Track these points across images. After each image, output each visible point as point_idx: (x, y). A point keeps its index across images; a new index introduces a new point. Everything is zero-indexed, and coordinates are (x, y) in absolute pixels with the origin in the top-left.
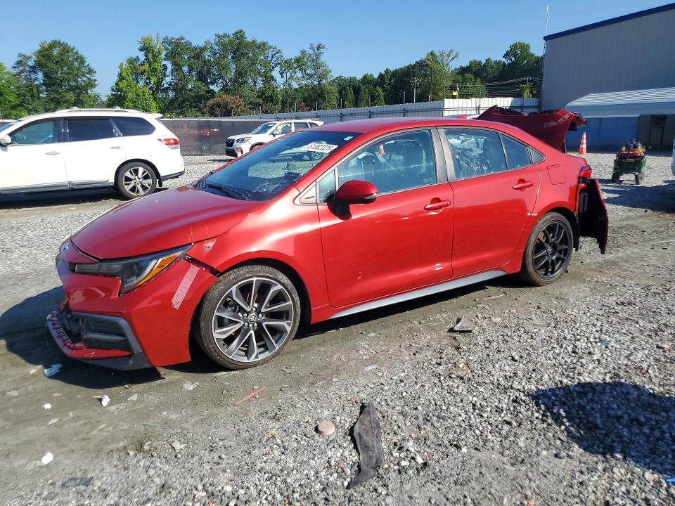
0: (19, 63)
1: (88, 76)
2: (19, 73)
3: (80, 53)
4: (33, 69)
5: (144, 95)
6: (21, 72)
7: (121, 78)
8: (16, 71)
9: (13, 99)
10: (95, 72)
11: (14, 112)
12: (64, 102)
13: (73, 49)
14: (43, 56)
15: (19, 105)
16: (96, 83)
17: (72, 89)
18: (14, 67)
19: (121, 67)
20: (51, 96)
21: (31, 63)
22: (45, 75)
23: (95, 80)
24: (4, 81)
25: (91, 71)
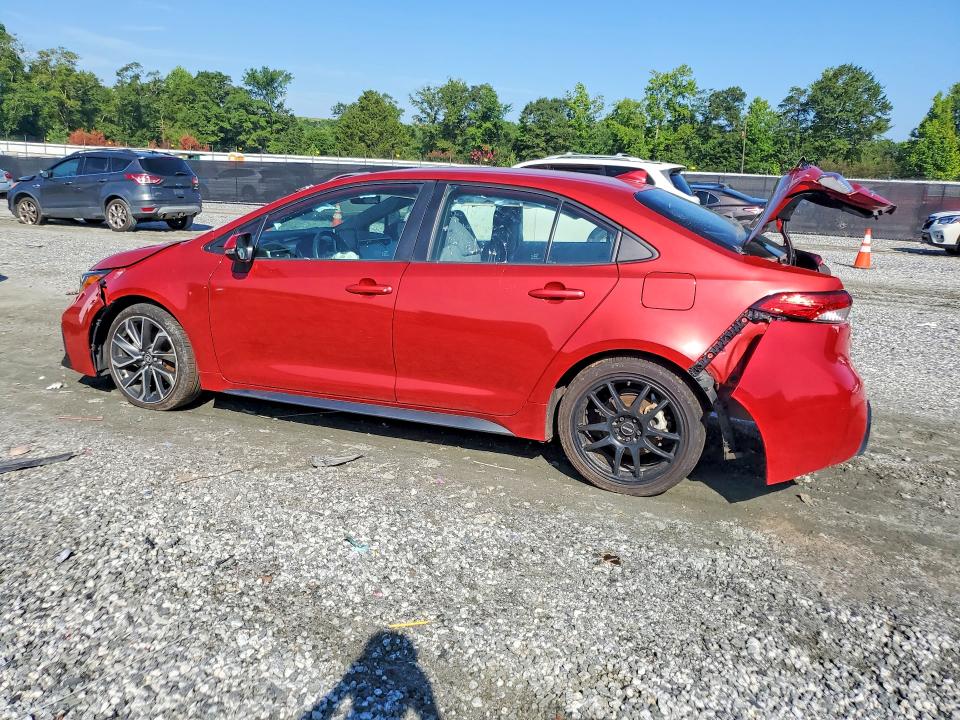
0: (789, 100)
1: (879, 114)
2: (784, 114)
3: (876, 81)
4: (805, 107)
5: (942, 143)
6: (789, 111)
7: (932, 116)
8: (783, 110)
9: (768, 147)
10: (891, 108)
11: (764, 165)
12: (832, 152)
13: (867, 76)
14: (821, 89)
15: (771, 156)
16: (890, 124)
17: (849, 134)
18: (780, 106)
19: (936, 98)
20: (816, 143)
21: (803, 99)
22: (818, 115)
23: (888, 120)
24: (763, 124)
25: (885, 107)
